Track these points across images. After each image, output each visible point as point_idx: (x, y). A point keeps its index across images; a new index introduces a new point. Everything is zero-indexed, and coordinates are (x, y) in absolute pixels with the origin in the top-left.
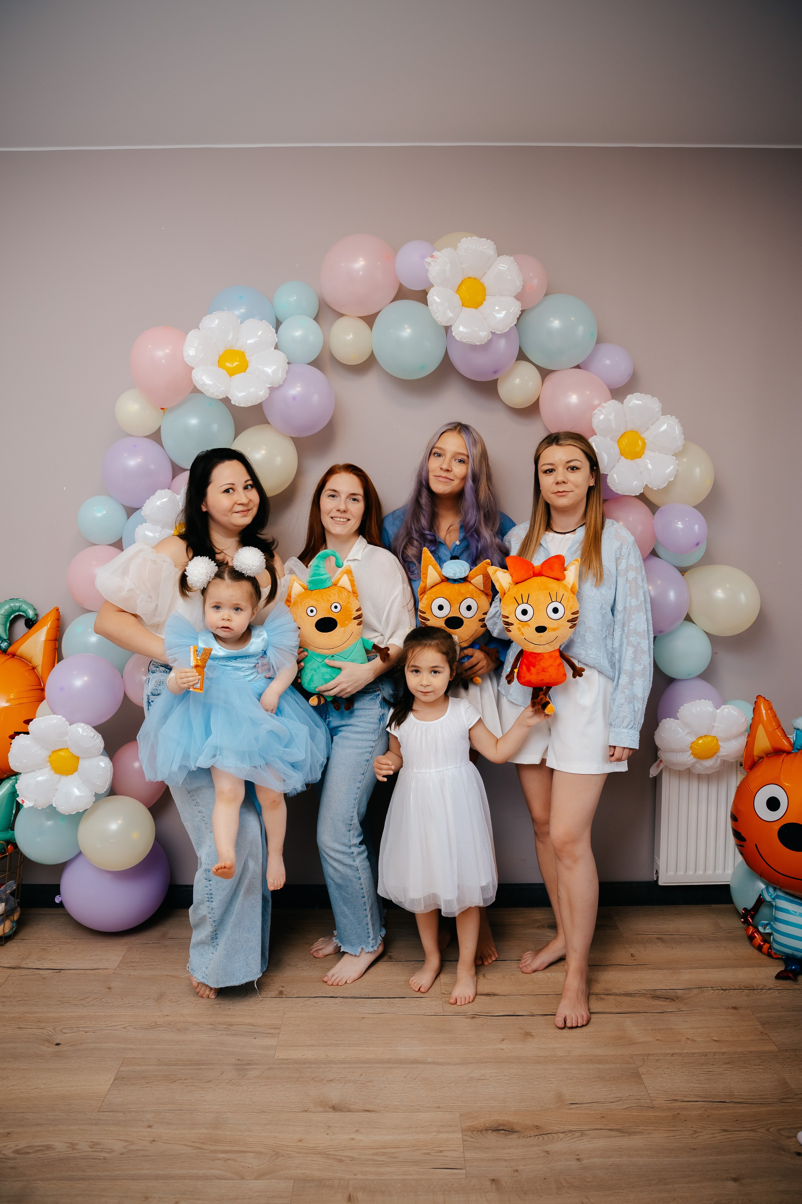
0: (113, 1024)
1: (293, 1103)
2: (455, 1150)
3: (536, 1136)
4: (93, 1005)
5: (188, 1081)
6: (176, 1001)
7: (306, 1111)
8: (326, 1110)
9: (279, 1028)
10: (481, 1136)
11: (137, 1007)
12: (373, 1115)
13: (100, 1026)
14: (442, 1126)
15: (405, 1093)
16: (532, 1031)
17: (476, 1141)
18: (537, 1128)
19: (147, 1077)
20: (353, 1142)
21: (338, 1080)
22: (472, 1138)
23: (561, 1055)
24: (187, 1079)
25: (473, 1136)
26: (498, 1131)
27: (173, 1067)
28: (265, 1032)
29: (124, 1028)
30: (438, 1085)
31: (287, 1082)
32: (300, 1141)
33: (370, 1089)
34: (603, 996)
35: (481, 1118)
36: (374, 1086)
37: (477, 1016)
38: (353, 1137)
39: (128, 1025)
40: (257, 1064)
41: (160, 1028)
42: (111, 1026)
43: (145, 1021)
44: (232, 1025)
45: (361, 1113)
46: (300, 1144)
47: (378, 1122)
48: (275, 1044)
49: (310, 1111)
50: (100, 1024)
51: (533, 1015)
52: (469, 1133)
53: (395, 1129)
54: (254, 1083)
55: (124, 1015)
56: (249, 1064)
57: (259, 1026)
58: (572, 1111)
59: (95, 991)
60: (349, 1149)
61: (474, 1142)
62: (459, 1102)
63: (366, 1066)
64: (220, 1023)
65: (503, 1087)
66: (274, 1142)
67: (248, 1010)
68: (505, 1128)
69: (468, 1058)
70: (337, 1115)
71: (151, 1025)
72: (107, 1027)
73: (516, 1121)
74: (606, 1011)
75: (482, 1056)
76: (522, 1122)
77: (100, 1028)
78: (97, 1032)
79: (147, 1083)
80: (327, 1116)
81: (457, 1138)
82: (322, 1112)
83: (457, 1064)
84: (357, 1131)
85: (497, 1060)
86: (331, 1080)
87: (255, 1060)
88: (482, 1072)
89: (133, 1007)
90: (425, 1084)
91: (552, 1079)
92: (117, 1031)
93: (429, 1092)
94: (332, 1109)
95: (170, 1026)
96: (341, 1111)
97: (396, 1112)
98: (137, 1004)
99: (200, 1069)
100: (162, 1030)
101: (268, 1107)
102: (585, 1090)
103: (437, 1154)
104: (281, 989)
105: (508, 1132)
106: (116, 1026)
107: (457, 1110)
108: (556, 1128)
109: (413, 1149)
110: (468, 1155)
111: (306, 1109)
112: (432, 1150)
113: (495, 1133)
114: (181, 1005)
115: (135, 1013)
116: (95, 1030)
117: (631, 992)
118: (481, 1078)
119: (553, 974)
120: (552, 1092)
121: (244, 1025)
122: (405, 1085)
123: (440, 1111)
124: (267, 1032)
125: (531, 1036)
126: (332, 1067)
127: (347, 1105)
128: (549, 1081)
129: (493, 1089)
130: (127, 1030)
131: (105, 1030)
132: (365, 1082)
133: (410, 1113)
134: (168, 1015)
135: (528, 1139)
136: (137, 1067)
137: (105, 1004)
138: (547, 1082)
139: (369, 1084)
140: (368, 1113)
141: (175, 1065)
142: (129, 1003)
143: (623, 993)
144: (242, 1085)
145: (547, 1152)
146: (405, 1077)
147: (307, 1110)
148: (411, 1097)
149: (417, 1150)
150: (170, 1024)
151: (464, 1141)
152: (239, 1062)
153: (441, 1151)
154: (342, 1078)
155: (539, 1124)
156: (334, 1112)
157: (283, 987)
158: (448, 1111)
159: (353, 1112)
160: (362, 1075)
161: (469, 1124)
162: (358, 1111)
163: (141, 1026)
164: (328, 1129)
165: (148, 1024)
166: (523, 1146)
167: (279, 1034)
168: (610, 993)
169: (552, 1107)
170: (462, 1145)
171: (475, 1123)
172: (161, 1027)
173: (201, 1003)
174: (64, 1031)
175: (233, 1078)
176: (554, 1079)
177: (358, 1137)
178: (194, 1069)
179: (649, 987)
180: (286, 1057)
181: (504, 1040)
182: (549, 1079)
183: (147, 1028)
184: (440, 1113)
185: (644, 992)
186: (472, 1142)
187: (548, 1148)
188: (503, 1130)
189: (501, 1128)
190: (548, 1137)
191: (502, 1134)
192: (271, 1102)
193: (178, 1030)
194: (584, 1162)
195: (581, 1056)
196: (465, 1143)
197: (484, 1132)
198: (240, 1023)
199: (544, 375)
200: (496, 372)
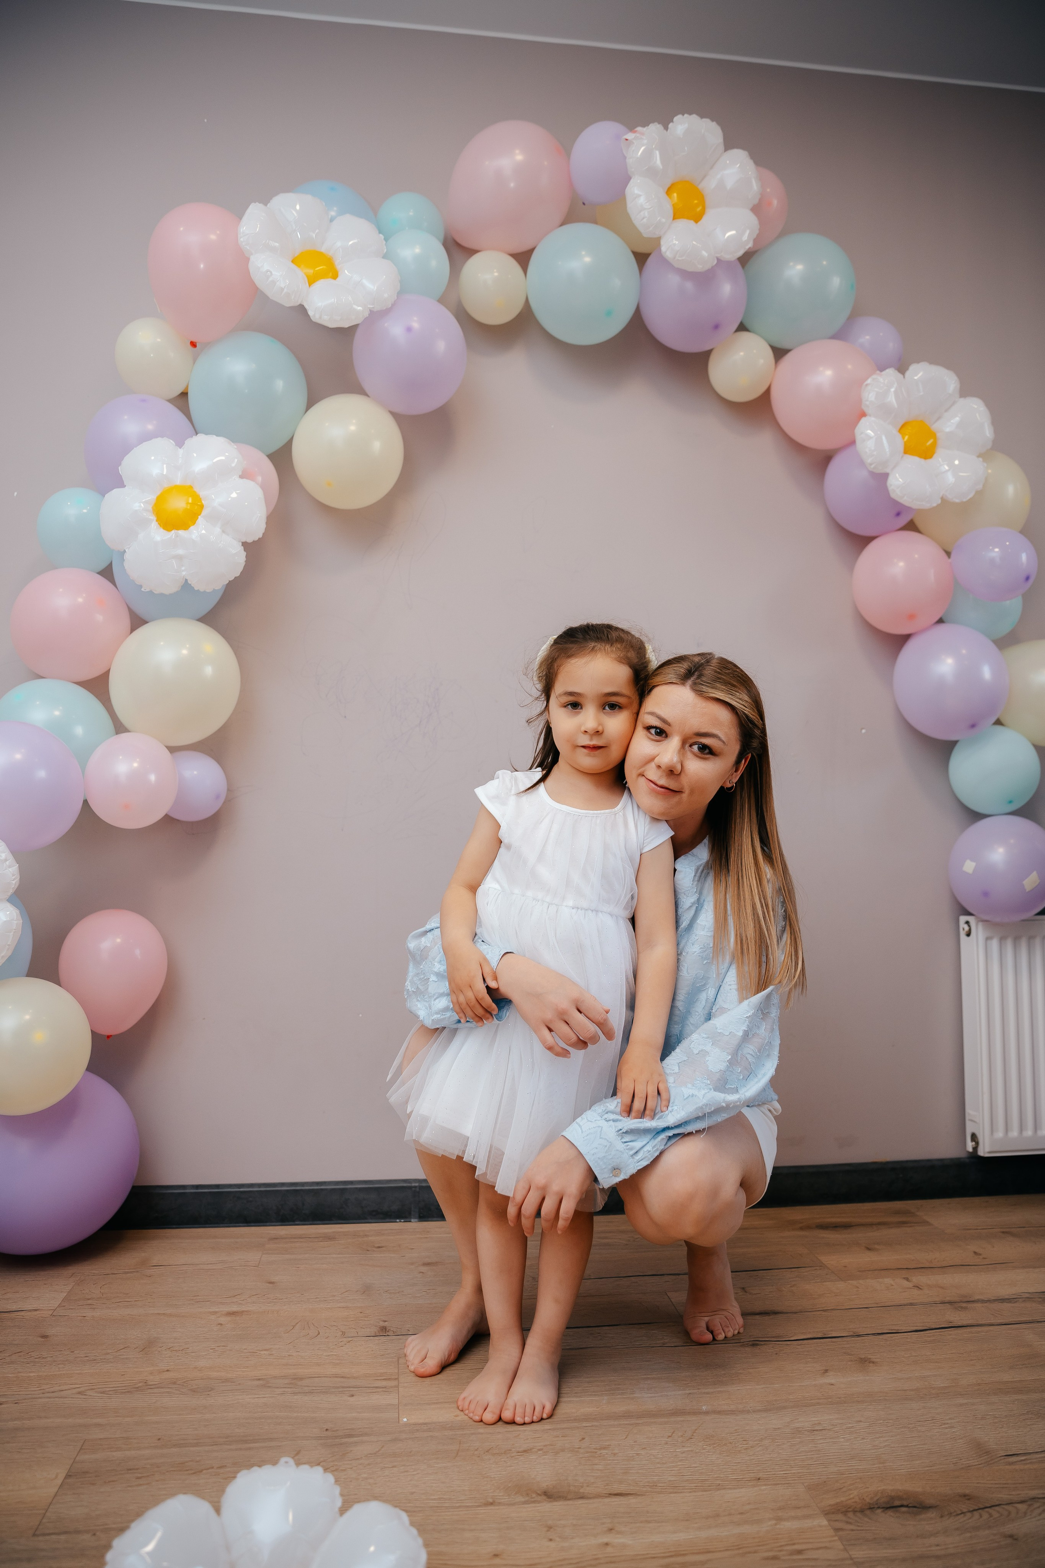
0: (57, 1388)
1: (459, 1492)
2: (826, 1548)
3: (975, 1513)
4: (12, 1363)
5: (229, 1469)
6: (181, 1349)
7: (491, 1504)
8: (533, 1500)
9: (395, 1379)
10: (866, 1519)
11: (104, 1360)
12: (632, 1500)
13: (29, 1393)
14: (780, 1509)
15: (682, 1460)
16: (869, 1357)
17: (859, 1528)
18: (967, 1497)
19: (137, 1469)
20: (609, 1549)
21: (540, 1450)
22: (850, 1523)
23: (942, 1385)
24: (225, 1466)
25: (850, 1521)
26: (894, 1509)
27: (192, 1449)
28: (370, 1385)
29: (79, 1393)
30: (741, 1444)
31: (437, 1458)
32: (496, 1555)
33: (610, 1460)
34: (964, 1305)
35: (850, 1490)
36: (615, 1454)
37: (761, 1343)
38: (605, 1540)
39: (87, 1388)
40: (366, 1434)
41: (156, 1389)
42: (53, 1392)
43: (123, 1381)
44: (301, 1379)
45: (607, 1500)
46: (497, 1561)
47: (648, 1512)
48: (396, 1402)
49: (500, 1504)
50: (30, 1389)
51: (859, 1336)
52: (840, 1517)
53: (687, 1520)
54: (369, 1464)
55: (78, 1374)
56: (350, 1436)
57: (355, 1378)
58: (1017, 1467)
59: (15, 1342)
60: (607, 1563)
61: (858, 1530)
62: (792, 1468)
63: (587, 1425)
64: (275, 1377)
65: (863, 1439)
66: (441, 1562)
67: (326, 1356)
68: (905, 1503)
69: (776, 1400)
70: (556, 1507)
71: (137, 1386)
72: (43, 1394)
73: (920, 1490)
74: (980, 1322)
75: (800, 1397)
76: (933, 1490)
77: (28, 1396)
78: (23, 1403)
79: (138, 1478)
80: (539, 1508)
81: (820, 1526)
82: (527, 1503)
83: (759, 1411)
84: (611, 1529)
85: (830, 1400)
86: (525, 1451)
87: (360, 1428)
88: (814, 1419)
89: (95, 1362)
90: (714, 1444)
91: (949, 1421)
92: (65, 1399)
93: (728, 1456)
94: (545, 1497)
95: (177, 1386)
96: (565, 1498)
97: (676, 1493)
98: (101, 1357)
99: (250, 1449)
100: (160, 1393)
101: (409, 1503)
102: (1019, 1433)
103: (795, 1557)
104: (382, 1324)
105: (915, 1509)
106: (63, 1390)
107: (795, 1480)
108: (1004, 1496)
109: (741, 1551)
110: (859, 1553)
111: (491, 1500)
112: (780, 1551)
113: (890, 1513)
114: (193, 1354)
115: (101, 1369)
116: (19, 1400)
117: (1007, 1297)
118: (816, 1429)
119: (861, 1281)
120: (961, 1441)
121: (325, 1377)
122: (676, 1449)
123: (765, 1485)
124: (373, 1385)
125: (873, 1363)
126: (519, 1431)
127: (572, 1488)
128: (945, 1424)
129: (848, 1444)
130: (85, 1397)
131: (40, 1398)
132: (594, 1449)
133: (704, 1493)
134: (168, 1371)
135: (961, 1518)
136: (114, 1454)
137: (37, 1360)
138: (941, 1425)
139: (604, 1452)
140: (622, 1498)
141: (197, 1445)
142: (86, 1357)
143: (994, 1298)
144: (345, 1470)
145: (1011, 1536)
146: (669, 1436)
147: (494, 1502)
148: (696, 1467)
149: (749, 1553)
150: (175, 1383)
151: (837, 1530)
152: (329, 1433)
153: (800, 1552)
154: (544, 1446)
155: (967, 1492)
156: (550, 1502)
157: (385, 1321)
158: (779, 1484)
159: (590, 1498)
160: (583, 1439)
161: (832, 1502)
162: (598, 1496)
163: (114, 1389)
164: (548, 1531)
165: (129, 1384)
166: (957, 1529)
167: (397, 1387)
168: (971, 1299)
169: (977, 1463)
170: (836, 1538)
171: (843, 1499)
172: (158, 1388)
173: (230, 1350)
175: (322, 1459)
176: (952, 1421)
177: (616, 1540)
178: (236, 1450)
179: (1032, 1290)
180: (421, 1421)
181: (826, 1371)
182: (944, 1422)
183: (128, 1392)
184: (764, 1487)
185: (1027, 1295)
186: (853, 1530)
187: (1009, 1528)
188: (902, 1506)
189: (897, 1503)
190: (998, 1512)
191: (904, 1512)
192: (412, 1493)
193: (193, 1391)
195: (979, 1384)
196: (841, 1533)
197: (868, 1512)
198: (316, 1376)
199: (779, 353)
200: (716, 327)
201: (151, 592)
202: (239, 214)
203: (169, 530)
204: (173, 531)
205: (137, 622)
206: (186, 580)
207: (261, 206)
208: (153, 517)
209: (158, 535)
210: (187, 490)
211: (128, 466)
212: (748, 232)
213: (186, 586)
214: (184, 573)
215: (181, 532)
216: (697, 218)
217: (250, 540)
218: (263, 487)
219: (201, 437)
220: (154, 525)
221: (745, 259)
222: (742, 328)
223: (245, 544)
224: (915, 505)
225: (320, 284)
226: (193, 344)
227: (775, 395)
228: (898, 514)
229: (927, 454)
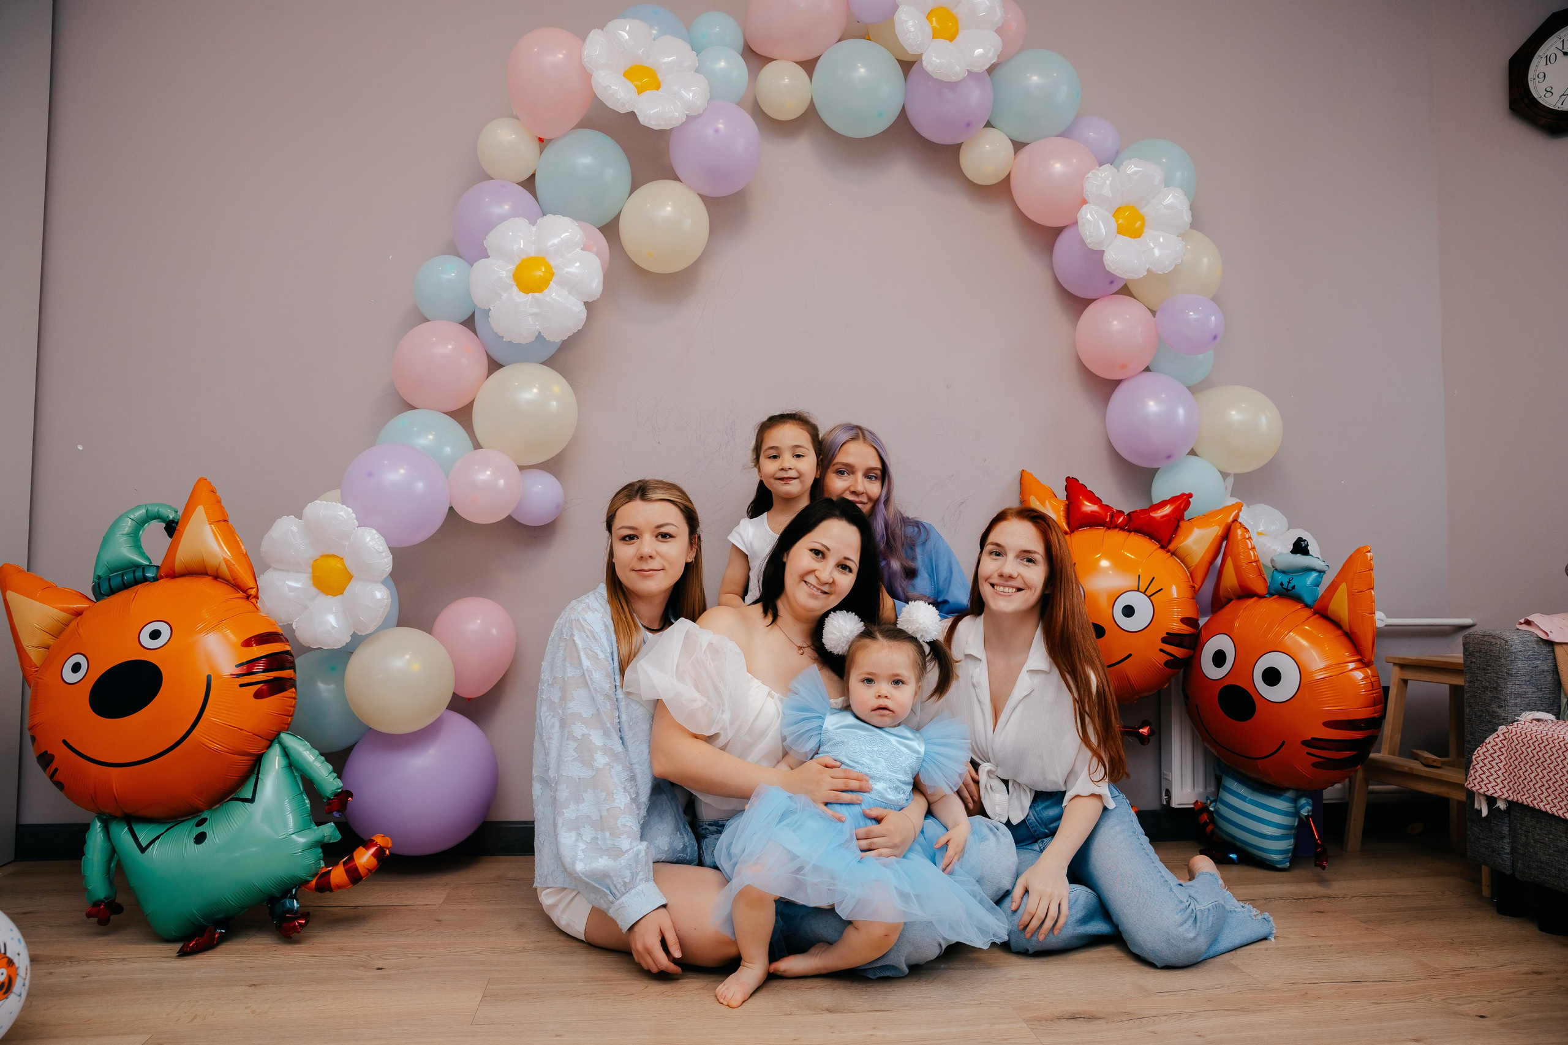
0: (460, 949)
2: (1025, 1037)
3: (1130, 1020)
4: (420, 934)
5: (599, 994)
8: (819, 1012)
10: (1054, 1024)
11: (489, 934)
12: (889, 1014)
14: (994, 1018)
17: (1048, 1028)
18: (1126, 1013)
20: (873, 1037)
25: (1042, 1024)
26: (1074, 1019)
27: (569, 984)
35: (1045, 1009)
38: (871, 1033)
39: (482, 949)
42: (457, 951)
43: (508, 945)
47: (900, 1019)
49: (795, 1014)
50: (440, 950)
52: (1036, 1022)
53: (928, 1023)
55: (473, 941)
58: (1165, 998)
59: (419, 922)
61: (1046, 1029)
62: (1004, 996)
68: (1082, 1016)
71: (519, 948)
73: (1093, 1009)
76: (1103, 1009)
78: (437, 957)
81: (1021, 1027)
82: (813, 1014)
89: (482, 935)
90: (949, 985)
91: (1121, 973)
92: (468, 956)
94: (827, 1011)
96: (841, 1011)
97: (920, 1009)
98: (486, 933)
99: (611, 984)
100: (536, 954)
102: (1171, 980)
105: (1089, 1019)
106: (464, 950)
107: (1005, 1003)
108: (1153, 1013)
111: (789, 1012)
113: (1071, 1021)
115: (488, 939)
118: (1023, 976)
120: (1128, 984)
127: (846, 1006)
129: (1045, 984)
130: (481, 955)
131: (449, 955)
133: (940, 1010)
134: (540, 940)
135: (1121, 1023)
136: (513, 986)
137: (438, 933)
140: (881, 1012)
142: (474, 932)
145: (1153, 1032)
147: (791, 1013)
150: (545, 949)
151: (1032, 1029)
155: (1127, 1009)
156: (831, 1013)
158: (993, 1005)
159: (859, 1011)
161: (1031, 1014)
162: (865, 1010)
163: (503, 950)
164: (830, 1028)
165: (513, 947)
166: (1118, 1027)
169: (1137, 995)
170: (1031, 1033)
171: (1038, 1013)
172: (534, 951)
174: (384, 957)
177: (878, 1032)
178: (602, 985)
182: (1117, 973)
183: (514, 952)
184: (983, 1006)
186: (1043, 1029)
187: (1152, 1028)
188: (1080, 1017)
189: (1076, 1016)
190: (1147, 1020)
191: (1081, 1020)
194: (1209, 1037)
196: (1035, 1030)
197: (1055, 1020)
199: (1018, 146)
200: (968, 125)
201: (511, 342)
202: (583, 38)
203: (527, 293)
204: (530, 294)
205: (494, 365)
206: (540, 332)
207: (600, 31)
208: (513, 283)
209: (519, 297)
210: (539, 261)
211: (492, 240)
212: (993, 49)
213: (540, 337)
214: (538, 327)
215: (537, 295)
216: (951, 39)
217: (590, 300)
218: (598, 255)
219: (549, 217)
220: (515, 289)
221: (991, 70)
222: (989, 125)
223: (586, 304)
224: (1127, 276)
225: (648, 94)
226: (541, 140)
227: (1014, 180)
228: (1112, 282)
229: (1136, 234)
